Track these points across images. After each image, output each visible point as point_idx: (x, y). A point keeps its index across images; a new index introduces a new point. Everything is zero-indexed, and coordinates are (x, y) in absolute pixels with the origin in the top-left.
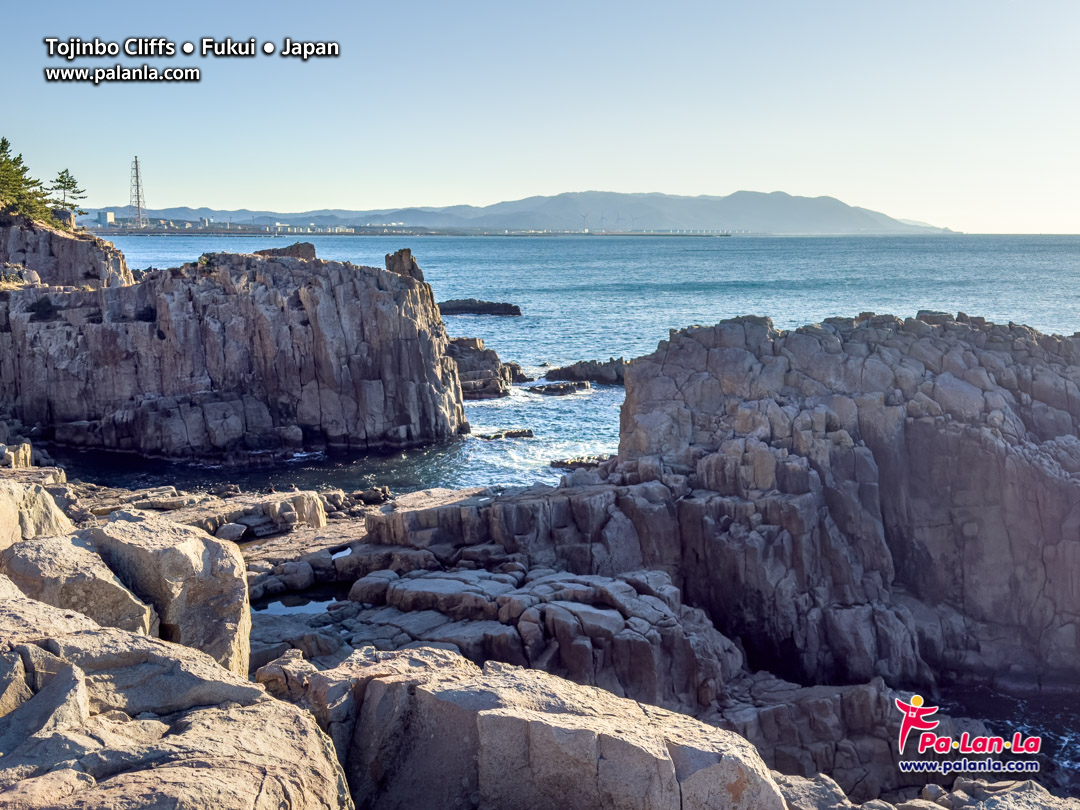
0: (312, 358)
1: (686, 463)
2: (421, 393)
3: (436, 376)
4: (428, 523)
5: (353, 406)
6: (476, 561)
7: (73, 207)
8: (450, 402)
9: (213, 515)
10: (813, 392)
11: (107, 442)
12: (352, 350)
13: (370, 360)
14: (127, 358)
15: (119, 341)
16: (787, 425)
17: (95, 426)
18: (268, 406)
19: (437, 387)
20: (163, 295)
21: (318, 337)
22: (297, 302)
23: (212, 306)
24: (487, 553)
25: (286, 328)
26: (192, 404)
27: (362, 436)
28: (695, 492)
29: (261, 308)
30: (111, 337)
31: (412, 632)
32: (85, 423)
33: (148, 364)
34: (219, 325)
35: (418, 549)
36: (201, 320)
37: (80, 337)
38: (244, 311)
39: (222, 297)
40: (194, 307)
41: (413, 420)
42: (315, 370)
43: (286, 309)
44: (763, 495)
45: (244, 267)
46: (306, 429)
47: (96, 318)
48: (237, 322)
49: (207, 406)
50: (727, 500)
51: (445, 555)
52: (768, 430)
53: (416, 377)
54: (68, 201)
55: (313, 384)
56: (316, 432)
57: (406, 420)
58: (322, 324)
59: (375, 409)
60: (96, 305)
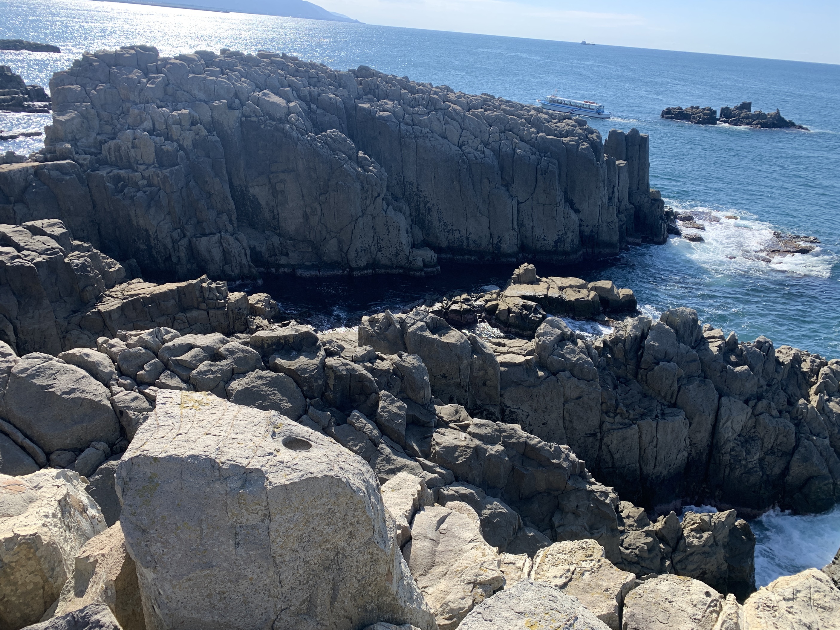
1: (95, 147)
10: (183, 99)
16: (163, 121)
28: (101, 167)
44: (147, 168)
50: (122, 172)
52: (151, 125)
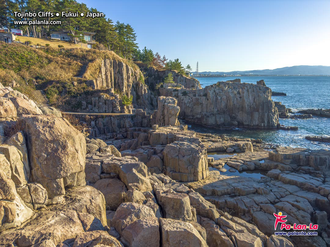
0: (241, 106)
2: (268, 116)
3: (272, 111)
4: (289, 158)
5: (250, 118)
6: (305, 171)
7: (189, 72)
8: (276, 118)
9: (226, 145)
11: (195, 121)
12: (251, 104)
13: (256, 107)
14: (200, 104)
15: (199, 101)
17: (193, 118)
18: (230, 116)
19: (273, 115)
20: (209, 91)
21: (244, 101)
22: (239, 93)
23: (219, 93)
24: (309, 169)
25: (236, 99)
26: (213, 115)
27: (252, 125)
29: (230, 94)
30: (198, 99)
31: (290, 191)
32: (191, 117)
33: (204, 106)
34: (220, 98)
35: (286, 165)
36: (216, 96)
37: (191, 99)
38: (226, 95)
39: (221, 91)
40: (215, 94)
41: (265, 122)
42: (242, 108)
43: (236, 94)
45: (227, 85)
46: (238, 122)
47: (195, 95)
48: (225, 97)
49: (217, 115)
51: (295, 168)
53: (267, 112)
54: (189, 71)
55: (241, 112)
56: (241, 123)
57: (263, 122)
58: (245, 98)
59: (256, 119)
60: (195, 93)
